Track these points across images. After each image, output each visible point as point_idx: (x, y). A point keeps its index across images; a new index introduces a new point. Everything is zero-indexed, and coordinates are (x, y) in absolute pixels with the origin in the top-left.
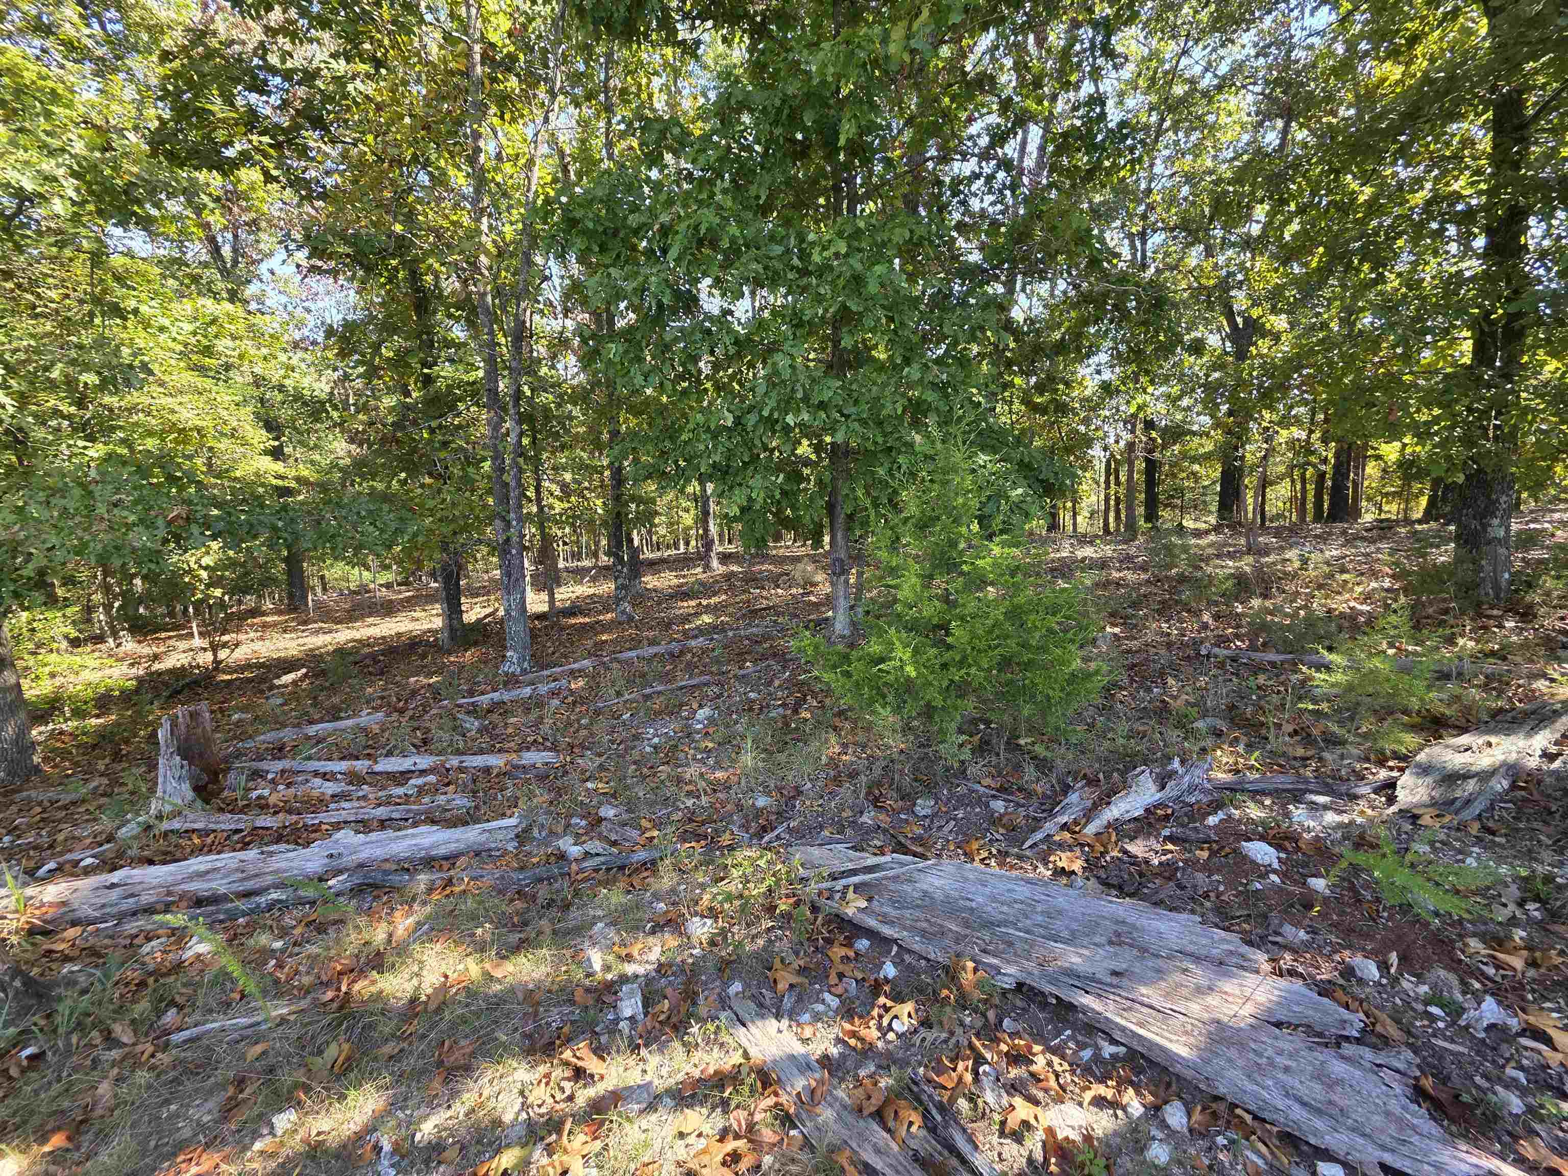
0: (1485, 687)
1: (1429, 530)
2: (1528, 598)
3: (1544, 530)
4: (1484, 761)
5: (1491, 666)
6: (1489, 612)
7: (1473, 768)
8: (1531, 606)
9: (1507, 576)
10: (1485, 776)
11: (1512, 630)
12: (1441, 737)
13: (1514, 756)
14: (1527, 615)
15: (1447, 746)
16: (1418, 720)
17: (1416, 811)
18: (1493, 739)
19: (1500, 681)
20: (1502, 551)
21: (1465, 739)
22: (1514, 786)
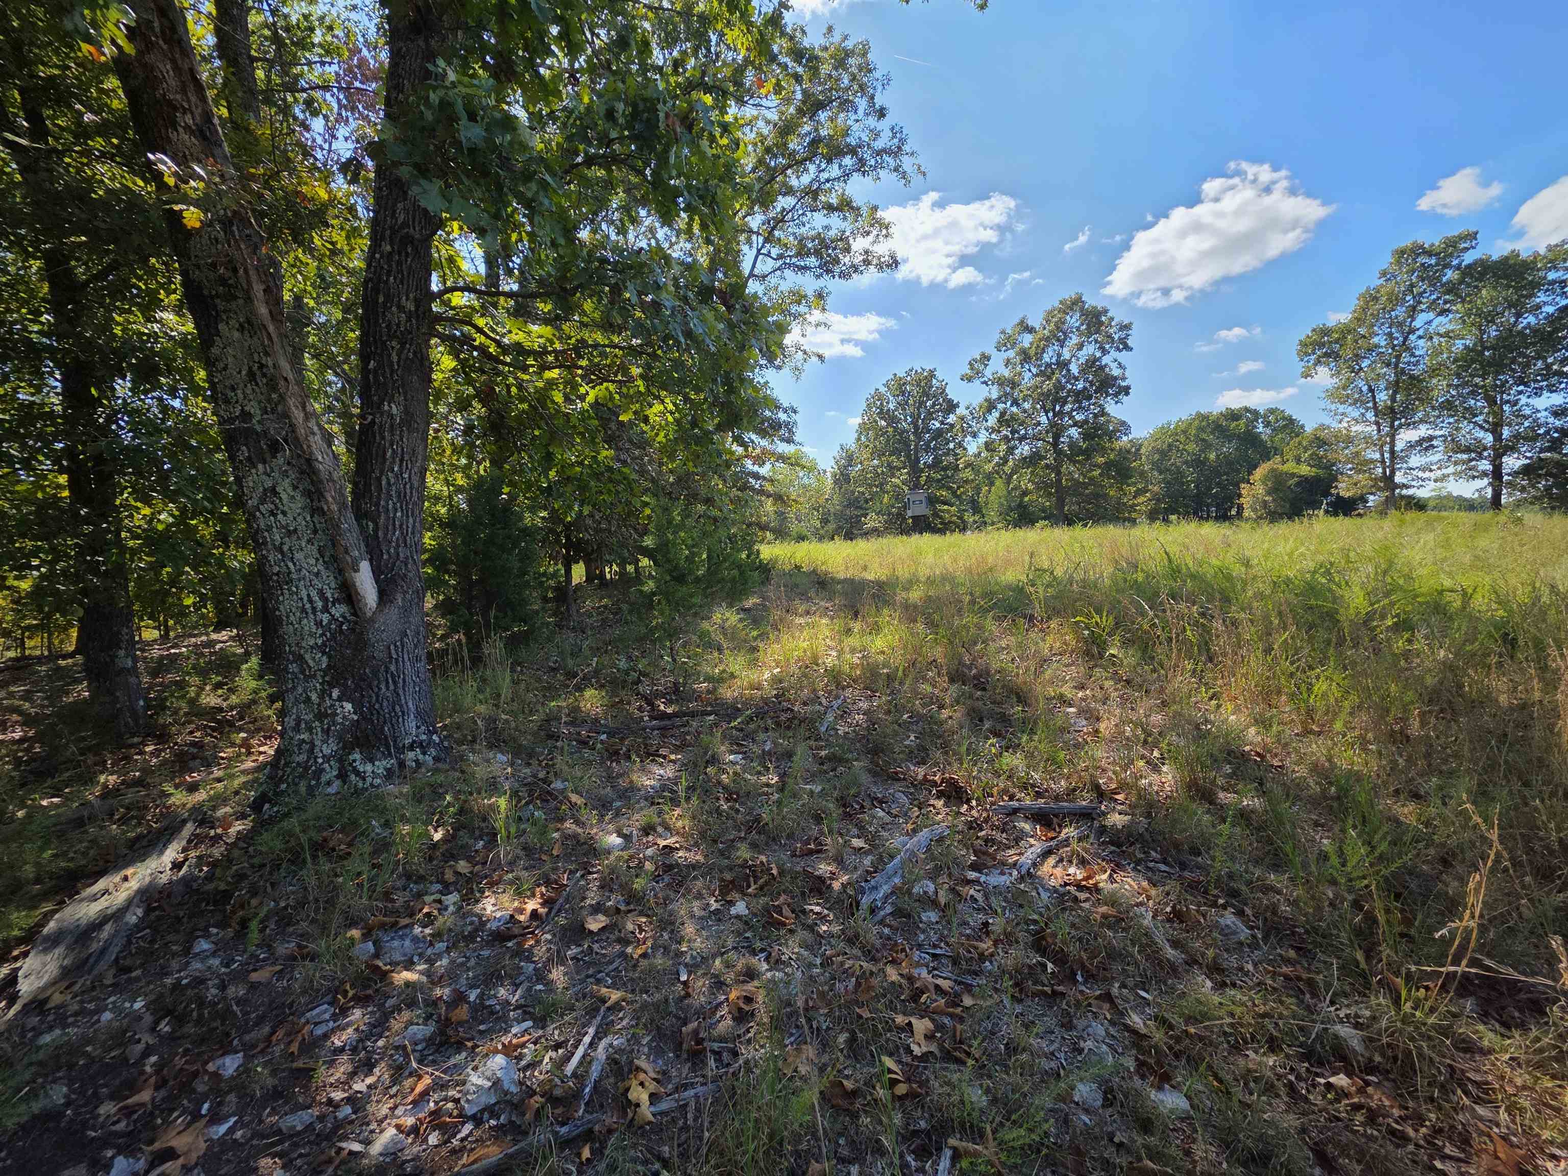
0: (123, 821)
1: (75, 665)
2: (161, 721)
3: (181, 654)
4: (121, 897)
5: (130, 796)
6: (130, 741)
7: (109, 912)
8: (164, 726)
9: (142, 703)
10: (118, 914)
11: (152, 753)
12: (78, 893)
13: (148, 879)
14: (162, 737)
15: (82, 900)
16: (49, 884)
17: (41, 997)
18: (129, 871)
19: (139, 809)
20: (132, 680)
21: (101, 884)
22: (149, 910)
